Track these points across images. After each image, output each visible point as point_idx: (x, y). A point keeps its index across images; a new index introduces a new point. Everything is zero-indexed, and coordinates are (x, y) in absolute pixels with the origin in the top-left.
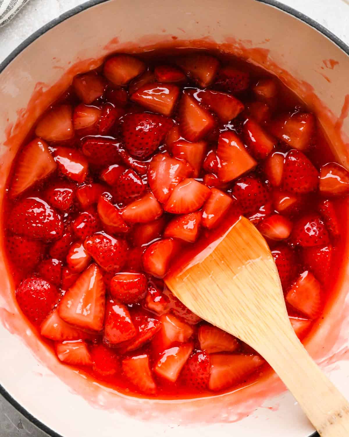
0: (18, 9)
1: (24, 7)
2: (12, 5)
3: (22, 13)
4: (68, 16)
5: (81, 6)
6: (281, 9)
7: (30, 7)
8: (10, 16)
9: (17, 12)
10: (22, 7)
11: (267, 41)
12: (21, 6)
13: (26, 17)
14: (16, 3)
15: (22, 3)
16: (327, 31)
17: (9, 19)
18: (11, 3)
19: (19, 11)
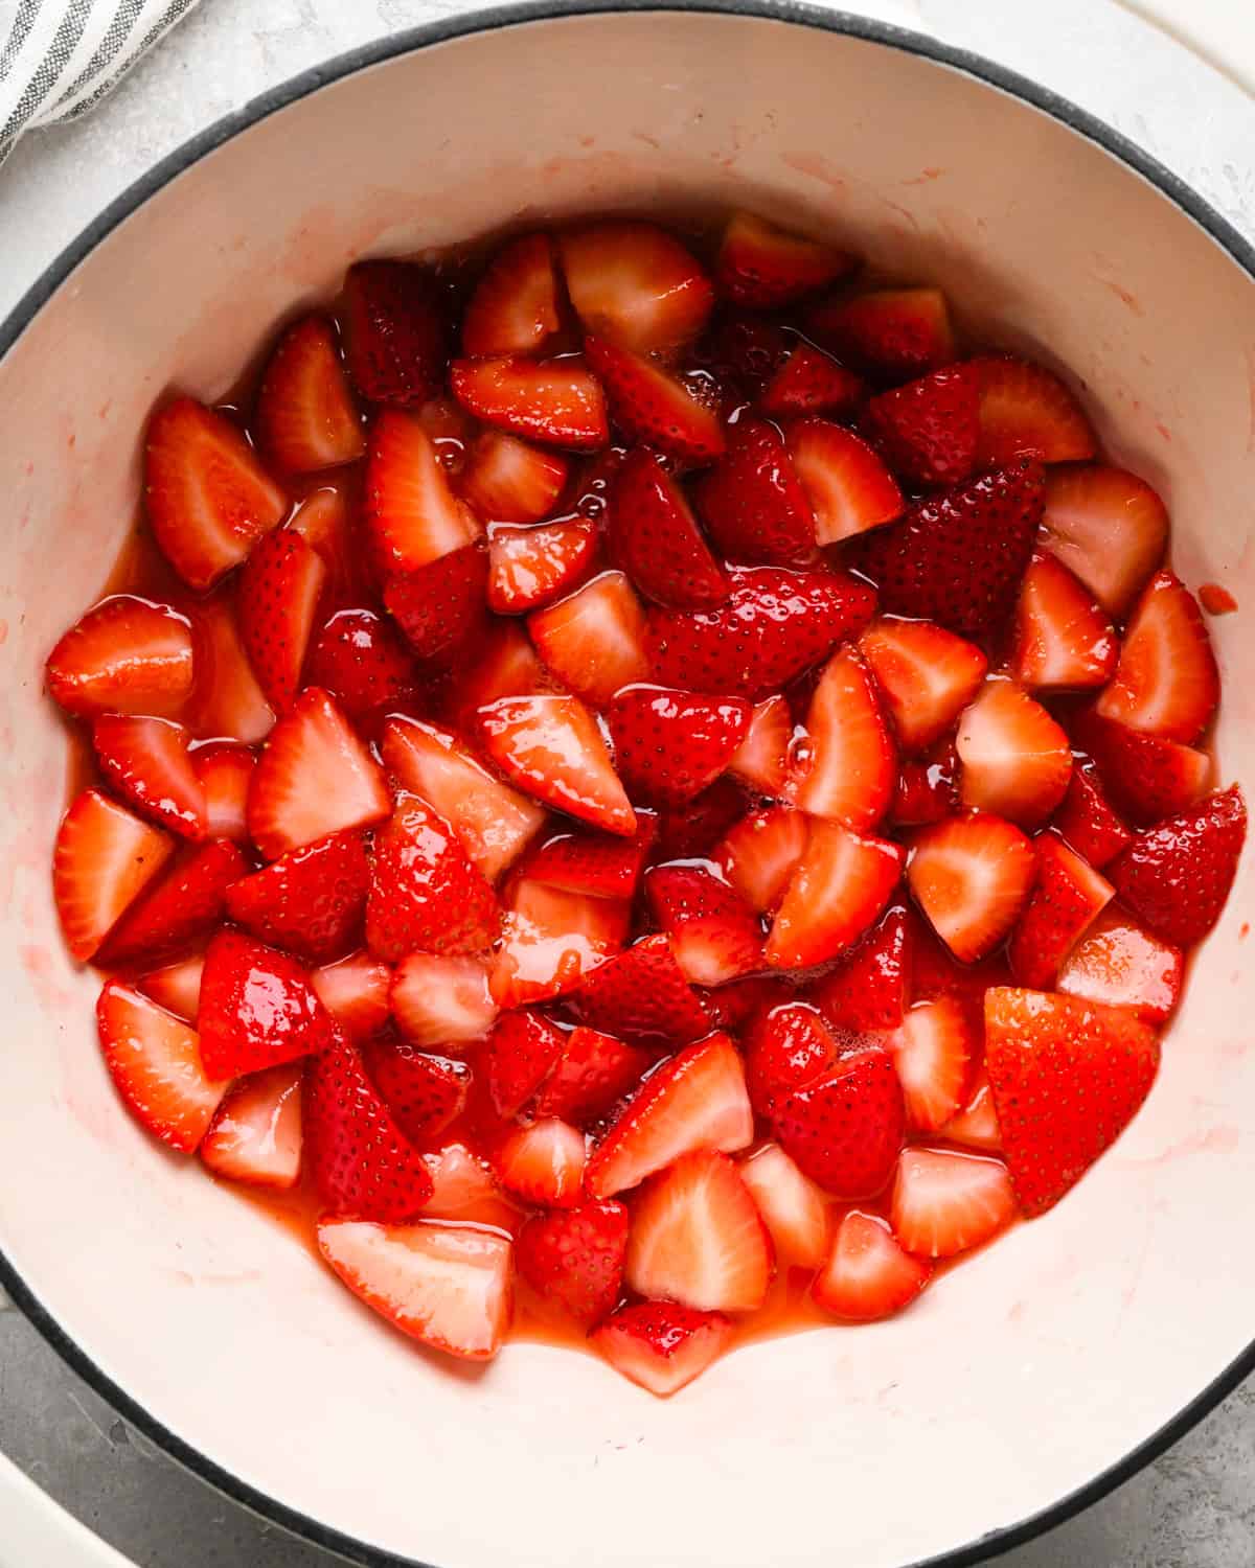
0: (127, 65)
1: (146, 57)
2: (107, 52)
3: (138, 77)
4: (275, 105)
5: (317, 71)
6: (986, 78)
7: (164, 58)
8: (101, 86)
9: (123, 73)
10: (139, 58)
11: (932, 174)
12: (137, 54)
13: (152, 89)
14: (121, 44)
15: (141, 44)
16: (1139, 154)
17: (98, 97)
18: (106, 44)
19: (130, 69)
